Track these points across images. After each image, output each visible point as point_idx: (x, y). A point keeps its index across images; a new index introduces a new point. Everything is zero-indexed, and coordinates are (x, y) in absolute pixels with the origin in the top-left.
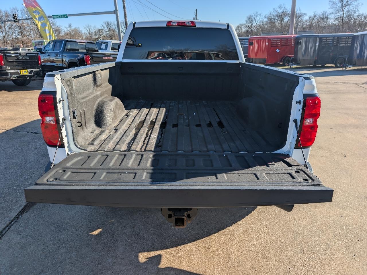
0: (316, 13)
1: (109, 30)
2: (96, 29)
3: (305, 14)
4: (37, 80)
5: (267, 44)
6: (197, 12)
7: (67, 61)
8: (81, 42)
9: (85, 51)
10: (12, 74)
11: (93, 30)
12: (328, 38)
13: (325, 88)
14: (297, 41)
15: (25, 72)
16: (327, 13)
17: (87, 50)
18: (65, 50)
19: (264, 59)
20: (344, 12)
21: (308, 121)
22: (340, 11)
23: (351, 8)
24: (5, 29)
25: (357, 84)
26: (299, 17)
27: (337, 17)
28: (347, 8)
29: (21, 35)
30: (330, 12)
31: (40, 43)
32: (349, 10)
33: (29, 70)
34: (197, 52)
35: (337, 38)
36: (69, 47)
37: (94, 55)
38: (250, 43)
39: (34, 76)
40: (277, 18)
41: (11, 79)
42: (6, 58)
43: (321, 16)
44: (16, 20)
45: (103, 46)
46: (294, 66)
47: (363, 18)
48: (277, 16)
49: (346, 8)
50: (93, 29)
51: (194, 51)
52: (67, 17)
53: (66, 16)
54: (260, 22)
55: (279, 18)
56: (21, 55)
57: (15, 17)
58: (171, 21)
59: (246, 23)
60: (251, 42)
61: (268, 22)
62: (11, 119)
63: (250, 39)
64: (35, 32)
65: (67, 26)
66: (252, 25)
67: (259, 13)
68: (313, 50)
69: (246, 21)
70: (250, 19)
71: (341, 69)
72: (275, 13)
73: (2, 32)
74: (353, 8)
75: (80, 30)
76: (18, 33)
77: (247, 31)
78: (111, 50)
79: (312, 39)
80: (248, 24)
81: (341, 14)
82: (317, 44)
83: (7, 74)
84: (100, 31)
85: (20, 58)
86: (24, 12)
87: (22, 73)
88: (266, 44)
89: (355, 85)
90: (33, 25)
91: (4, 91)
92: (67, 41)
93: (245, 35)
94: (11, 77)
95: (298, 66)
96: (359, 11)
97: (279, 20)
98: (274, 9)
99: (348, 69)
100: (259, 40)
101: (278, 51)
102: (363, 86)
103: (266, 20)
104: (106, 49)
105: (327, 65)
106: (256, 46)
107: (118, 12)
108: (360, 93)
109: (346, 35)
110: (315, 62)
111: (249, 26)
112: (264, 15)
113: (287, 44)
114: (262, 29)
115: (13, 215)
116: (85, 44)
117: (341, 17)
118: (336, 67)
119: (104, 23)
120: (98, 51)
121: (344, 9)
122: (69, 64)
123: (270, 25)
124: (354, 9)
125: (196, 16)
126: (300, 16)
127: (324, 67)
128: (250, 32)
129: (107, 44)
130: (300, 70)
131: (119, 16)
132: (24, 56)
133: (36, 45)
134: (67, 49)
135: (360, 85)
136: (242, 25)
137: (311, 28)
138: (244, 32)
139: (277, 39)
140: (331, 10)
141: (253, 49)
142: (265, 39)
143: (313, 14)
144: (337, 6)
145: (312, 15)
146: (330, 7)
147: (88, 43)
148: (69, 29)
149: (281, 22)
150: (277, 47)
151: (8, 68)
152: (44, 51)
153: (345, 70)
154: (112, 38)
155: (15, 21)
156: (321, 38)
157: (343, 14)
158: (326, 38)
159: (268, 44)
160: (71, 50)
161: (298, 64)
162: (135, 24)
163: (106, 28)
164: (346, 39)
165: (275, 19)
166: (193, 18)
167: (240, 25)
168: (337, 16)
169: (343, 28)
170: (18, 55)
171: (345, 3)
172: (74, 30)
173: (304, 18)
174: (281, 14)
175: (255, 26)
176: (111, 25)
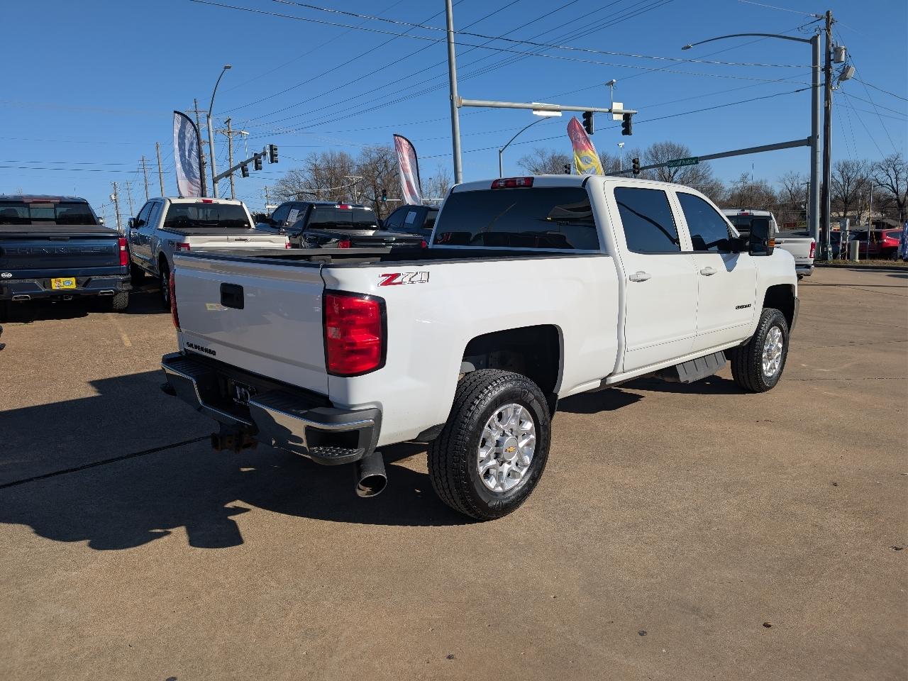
176: (855, 169)
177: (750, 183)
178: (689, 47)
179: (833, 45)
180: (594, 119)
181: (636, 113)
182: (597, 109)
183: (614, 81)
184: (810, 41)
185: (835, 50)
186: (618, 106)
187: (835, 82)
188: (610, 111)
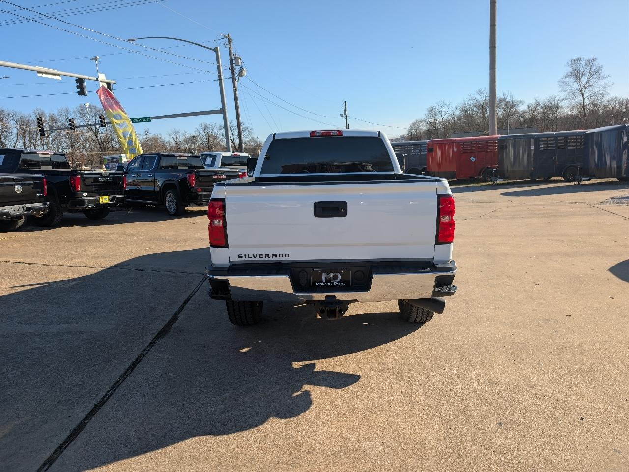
0: (538, 100)
1: (206, 136)
2: (188, 136)
3: (521, 102)
4: (114, 211)
5: (455, 150)
6: (346, 106)
7: (162, 182)
8: (180, 156)
9: (186, 168)
10: (90, 202)
11: (181, 138)
12: (549, 139)
13: (539, 210)
14: (502, 144)
15: (104, 200)
16: (557, 99)
17: (189, 167)
18: (159, 167)
19: (453, 172)
20: (584, 97)
21: (446, 219)
22: (577, 95)
23: (595, 90)
24: (48, 140)
25: (589, 204)
26: (511, 108)
27: (574, 104)
28: (589, 91)
29: (70, 148)
30: (562, 97)
31: (115, 160)
32: (593, 92)
33: (111, 197)
34: (346, 164)
35: (563, 138)
36: (164, 163)
37: (201, 174)
38: (429, 149)
39: (116, 203)
40: (475, 109)
41: (88, 208)
42: (83, 181)
43: (548, 104)
44: (73, 128)
45: (209, 161)
46: (500, 181)
47: (617, 105)
48: (475, 106)
49: (587, 91)
50: (181, 136)
51: (343, 163)
52: (150, 121)
53: (148, 119)
54: (448, 116)
55: (479, 109)
56: (103, 177)
57: (72, 124)
58: (315, 131)
59: (426, 118)
60: (429, 147)
61: (462, 115)
62: (104, 257)
63: (428, 144)
64: (92, 143)
65: (143, 132)
66: (435, 122)
67: (446, 103)
68: (526, 156)
69: (426, 115)
70: (432, 112)
71: (573, 184)
72: (471, 102)
73: (43, 146)
74: (598, 90)
75: (163, 137)
76: (68, 146)
77: (428, 130)
78: (220, 166)
79: (524, 141)
80: (430, 120)
81: (579, 99)
82: (532, 148)
83: (83, 202)
84: (193, 138)
85: (102, 180)
86: (78, 114)
87: (101, 200)
88: (453, 150)
89: (586, 205)
90: (90, 133)
91: (75, 226)
92: (163, 155)
93: (426, 137)
94: (87, 207)
95: (506, 182)
96: (607, 94)
97: (479, 112)
98: (470, 96)
99: (583, 183)
100: (442, 145)
101: (473, 159)
102: (597, 205)
103: (458, 112)
104: (213, 164)
105: (553, 178)
106: (439, 153)
107: (226, 111)
108: (591, 215)
109: (576, 133)
110: (531, 175)
111: (431, 123)
112: (454, 105)
113: (487, 148)
114: (453, 126)
115: (149, 340)
116: (186, 158)
117: (580, 104)
118: (566, 181)
119: (200, 126)
120: (204, 168)
121: (583, 92)
122: (163, 188)
123: (465, 121)
124: (601, 92)
125: (345, 111)
126: (512, 106)
127: (547, 181)
128: (433, 132)
129: (214, 157)
130: (509, 186)
131: (227, 116)
132: (105, 177)
133: (110, 162)
134: (162, 167)
135: (595, 205)
136: (421, 122)
137: (532, 122)
138: (424, 133)
139: (471, 142)
140: (563, 95)
141: (435, 158)
142: (452, 142)
143: (534, 101)
144: (572, 88)
145: (532, 102)
146: (560, 90)
147: (190, 157)
148: (145, 136)
149: (483, 114)
150: (472, 153)
151: (85, 194)
152: (127, 170)
153: (579, 184)
154: (212, 148)
155: (71, 128)
156: (537, 139)
157: (584, 99)
158: (546, 139)
159: (457, 150)
160: (166, 167)
161: (505, 178)
162: (274, 135)
163: (204, 134)
164: (577, 139)
165: (472, 110)
166: (340, 115)
167: (417, 121)
168: (573, 102)
169: (586, 121)
170: (99, 176)
171: (584, 83)
172: (153, 138)
173: (520, 108)
174: (482, 103)
175: (440, 123)
176: (211, 128)
177: (151, 136)
178: (133, 40)
179: (234, 55)
180: (85, 83)
181: (115, 83)
182: (87, 77)
183: (98, 57)
184: (214, 50)
185: (235, 58)
186: (102, 77)
187: (237, 78)
188: (97, 80)
